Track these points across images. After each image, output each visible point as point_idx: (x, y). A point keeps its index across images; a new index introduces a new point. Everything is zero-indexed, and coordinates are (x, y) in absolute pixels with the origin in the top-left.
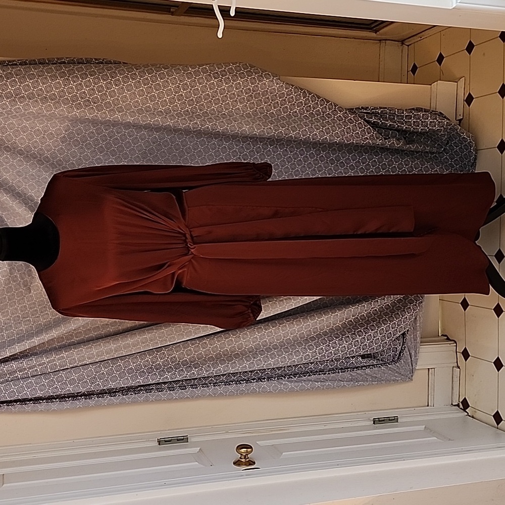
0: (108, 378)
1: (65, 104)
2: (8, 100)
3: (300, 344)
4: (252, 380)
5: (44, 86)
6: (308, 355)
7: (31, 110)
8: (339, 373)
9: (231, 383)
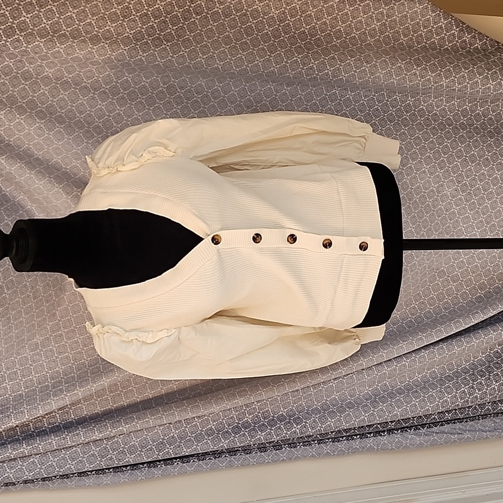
0: (181, 442)
1: (125, 45)
2: (43, 40)
3: (434, 387)
4: (368, 433)
5: (95, 18)
6: (446, 401)
7: (76, 55)
8: (479, 420)
9: (341, 439)
